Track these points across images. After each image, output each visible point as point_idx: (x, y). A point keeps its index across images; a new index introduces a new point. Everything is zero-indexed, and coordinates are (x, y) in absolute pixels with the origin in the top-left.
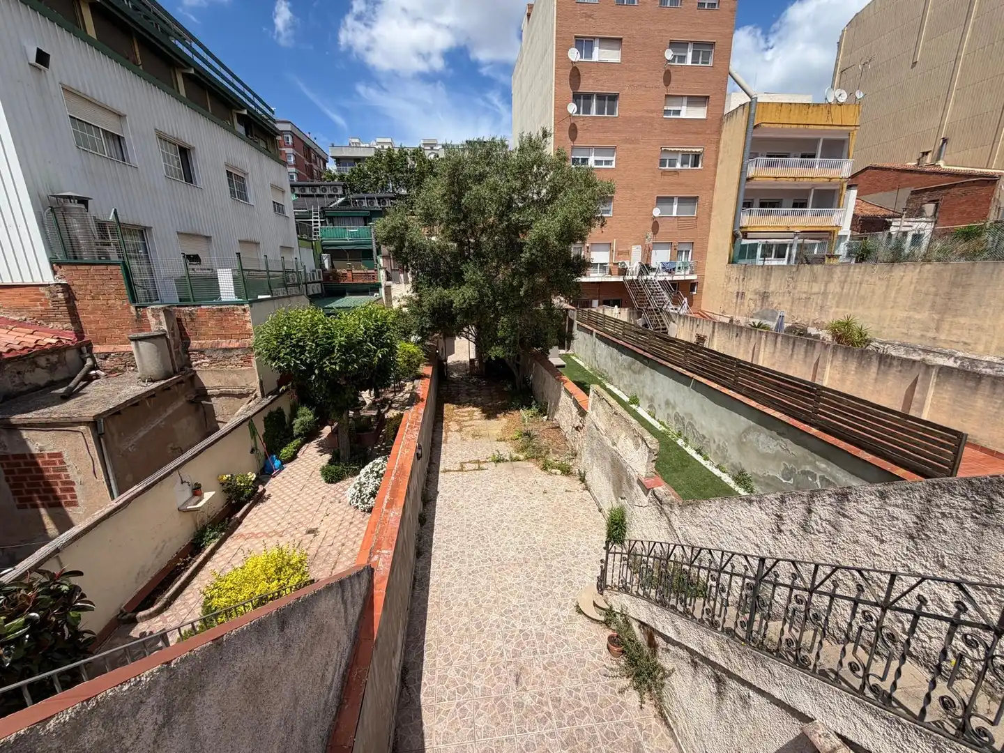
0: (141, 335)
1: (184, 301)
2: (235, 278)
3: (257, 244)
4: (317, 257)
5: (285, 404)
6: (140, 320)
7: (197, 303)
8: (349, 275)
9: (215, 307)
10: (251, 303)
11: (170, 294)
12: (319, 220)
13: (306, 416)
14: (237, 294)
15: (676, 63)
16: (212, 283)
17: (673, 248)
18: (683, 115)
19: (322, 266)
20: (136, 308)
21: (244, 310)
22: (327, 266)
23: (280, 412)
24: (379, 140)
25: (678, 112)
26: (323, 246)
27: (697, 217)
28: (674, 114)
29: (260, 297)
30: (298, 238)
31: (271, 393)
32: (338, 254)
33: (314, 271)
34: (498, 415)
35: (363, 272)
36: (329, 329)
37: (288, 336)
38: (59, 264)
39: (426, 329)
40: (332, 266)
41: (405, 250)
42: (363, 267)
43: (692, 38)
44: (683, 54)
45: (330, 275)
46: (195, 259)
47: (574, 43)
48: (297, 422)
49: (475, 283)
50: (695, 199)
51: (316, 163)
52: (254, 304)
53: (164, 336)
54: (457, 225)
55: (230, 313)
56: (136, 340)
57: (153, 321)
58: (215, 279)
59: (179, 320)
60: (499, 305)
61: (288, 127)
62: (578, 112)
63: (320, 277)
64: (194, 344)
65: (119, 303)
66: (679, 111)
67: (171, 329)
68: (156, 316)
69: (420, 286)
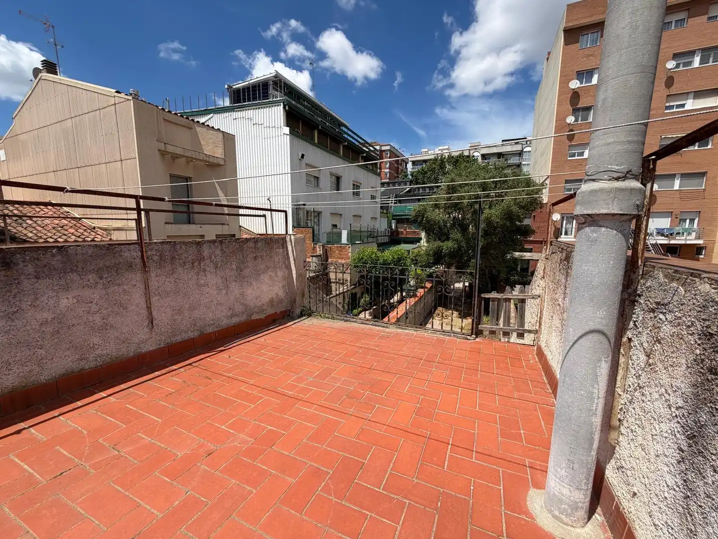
0: (314, 255)
1: (328, 242)
2: (348, 233)
3: (360, 217)
4: (389, 222)
5: (358, 290)
6: (314, 248)
7: (334, 243)
8: (405, 232)
9: (339, 246)
10: (352, 244)
11: (324, 239)
12: (393, 202)
13: (367, 298)
14: (348, 240)
15: (681, 68)
16: (339, 235)
17: (674, 216)
18: (687, 107)
19: (391, 227)
20: (314, 244)
21: (349, 247)
22: (393, 227)
23: (356, 294)
24: (440, 148)
25: (683, 106)
26: (393, 216)
27: (704, 190)
28: (676, 108)
29: (357, 242)
30: (381, 212)
31: (354, 285)
32: (400, 220)
33: (386, 230)
34: (468, 318)
35: (412, 231)
36: (378, 257)
37: (362, 258)
38: (295, 227)
39: (431, 263)
40: (396, 227)
41: (424, 222)
42: (413, 228)
43: (700, 46)
44: (691, 60)
45: (394, 232)
46: (335, 226)
47: (575, 76)
48: (362, 300)
49: (456, 240)
50: (703, 174)
51: (401, 165)
52: (353, 245)
53: (320, 256)
54: (450, 209)
55: (344, 248)
56: (312, 256)
57: (318, 249)
58: (341, 234)
59: (326, 250)
60: (471, 253)
61: (388, 148)
62: (576, 120)
63: (389, 233)
64: (330, 260)
65: (309, 242)
66: (685, 104)
67: (323, 253)
68: (319, 248)
69: (430, 240)
